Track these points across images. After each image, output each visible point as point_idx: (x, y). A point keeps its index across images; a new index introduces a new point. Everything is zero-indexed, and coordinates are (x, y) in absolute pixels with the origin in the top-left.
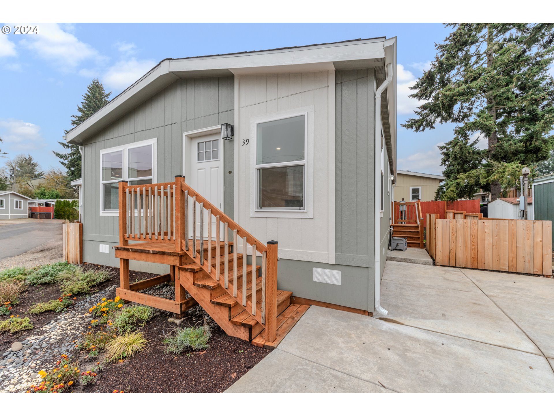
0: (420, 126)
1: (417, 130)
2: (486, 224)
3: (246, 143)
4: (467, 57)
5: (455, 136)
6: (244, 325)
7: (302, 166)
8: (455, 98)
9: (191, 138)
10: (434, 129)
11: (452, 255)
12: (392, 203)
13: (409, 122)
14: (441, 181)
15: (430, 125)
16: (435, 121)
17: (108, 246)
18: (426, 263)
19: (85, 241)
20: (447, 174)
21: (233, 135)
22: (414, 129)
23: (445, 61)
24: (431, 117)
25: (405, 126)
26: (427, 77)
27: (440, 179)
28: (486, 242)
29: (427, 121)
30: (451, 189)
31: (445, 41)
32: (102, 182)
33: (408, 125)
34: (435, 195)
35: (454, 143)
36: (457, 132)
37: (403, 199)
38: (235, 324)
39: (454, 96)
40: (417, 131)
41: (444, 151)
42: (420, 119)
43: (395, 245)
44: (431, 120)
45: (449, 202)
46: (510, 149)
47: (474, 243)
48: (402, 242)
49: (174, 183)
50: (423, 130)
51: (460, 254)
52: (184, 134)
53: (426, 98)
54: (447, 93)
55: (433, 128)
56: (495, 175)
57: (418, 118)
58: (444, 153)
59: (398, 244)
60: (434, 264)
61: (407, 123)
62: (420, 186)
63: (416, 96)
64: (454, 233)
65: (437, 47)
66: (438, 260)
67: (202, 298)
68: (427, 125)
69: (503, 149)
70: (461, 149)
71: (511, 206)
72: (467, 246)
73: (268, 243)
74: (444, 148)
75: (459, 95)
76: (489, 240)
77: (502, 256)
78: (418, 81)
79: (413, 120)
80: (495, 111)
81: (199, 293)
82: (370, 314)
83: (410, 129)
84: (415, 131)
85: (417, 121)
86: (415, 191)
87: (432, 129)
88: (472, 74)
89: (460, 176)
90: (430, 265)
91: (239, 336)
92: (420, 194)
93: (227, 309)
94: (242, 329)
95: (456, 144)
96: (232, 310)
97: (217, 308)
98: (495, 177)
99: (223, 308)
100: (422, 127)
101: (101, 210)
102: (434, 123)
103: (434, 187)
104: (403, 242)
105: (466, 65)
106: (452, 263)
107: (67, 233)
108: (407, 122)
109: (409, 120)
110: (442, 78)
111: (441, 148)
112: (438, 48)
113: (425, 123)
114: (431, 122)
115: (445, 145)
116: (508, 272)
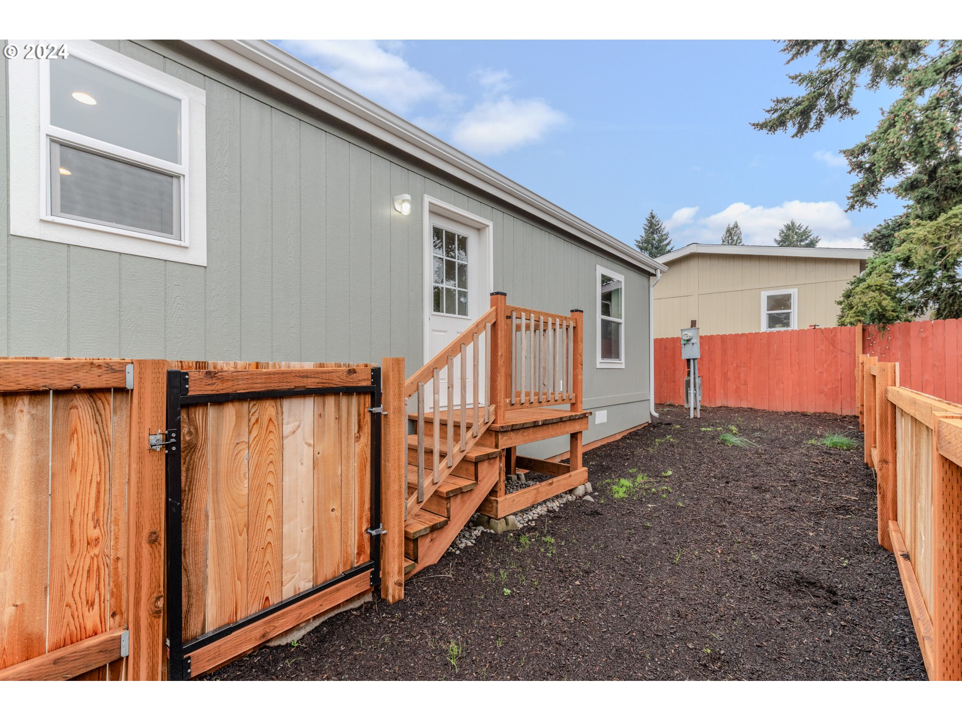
0: (807, 118)
1: (802, 129)
10: (854, 116)
14: (861, 264)
22: (791, 128)
25: (762, 126)
29: (829, 95)
33: (771, 120)
40: (802, 134)
42: (807, 95)
44: (842, 87)
50: (820, 125)
55: (852, 112)
57: (799, 92)
61: (768, 116)
62: (794, 286)
68: (831, 110)
79: (785, 101)
83: (780, 131)
84: (796, 135)
85: (798, 103)
87: (848, 118)
92: (794, 312)
100: (814, 119)
108: (768, 111)
109: (773, 105)
113: (822, 104)
114: (844, 96)
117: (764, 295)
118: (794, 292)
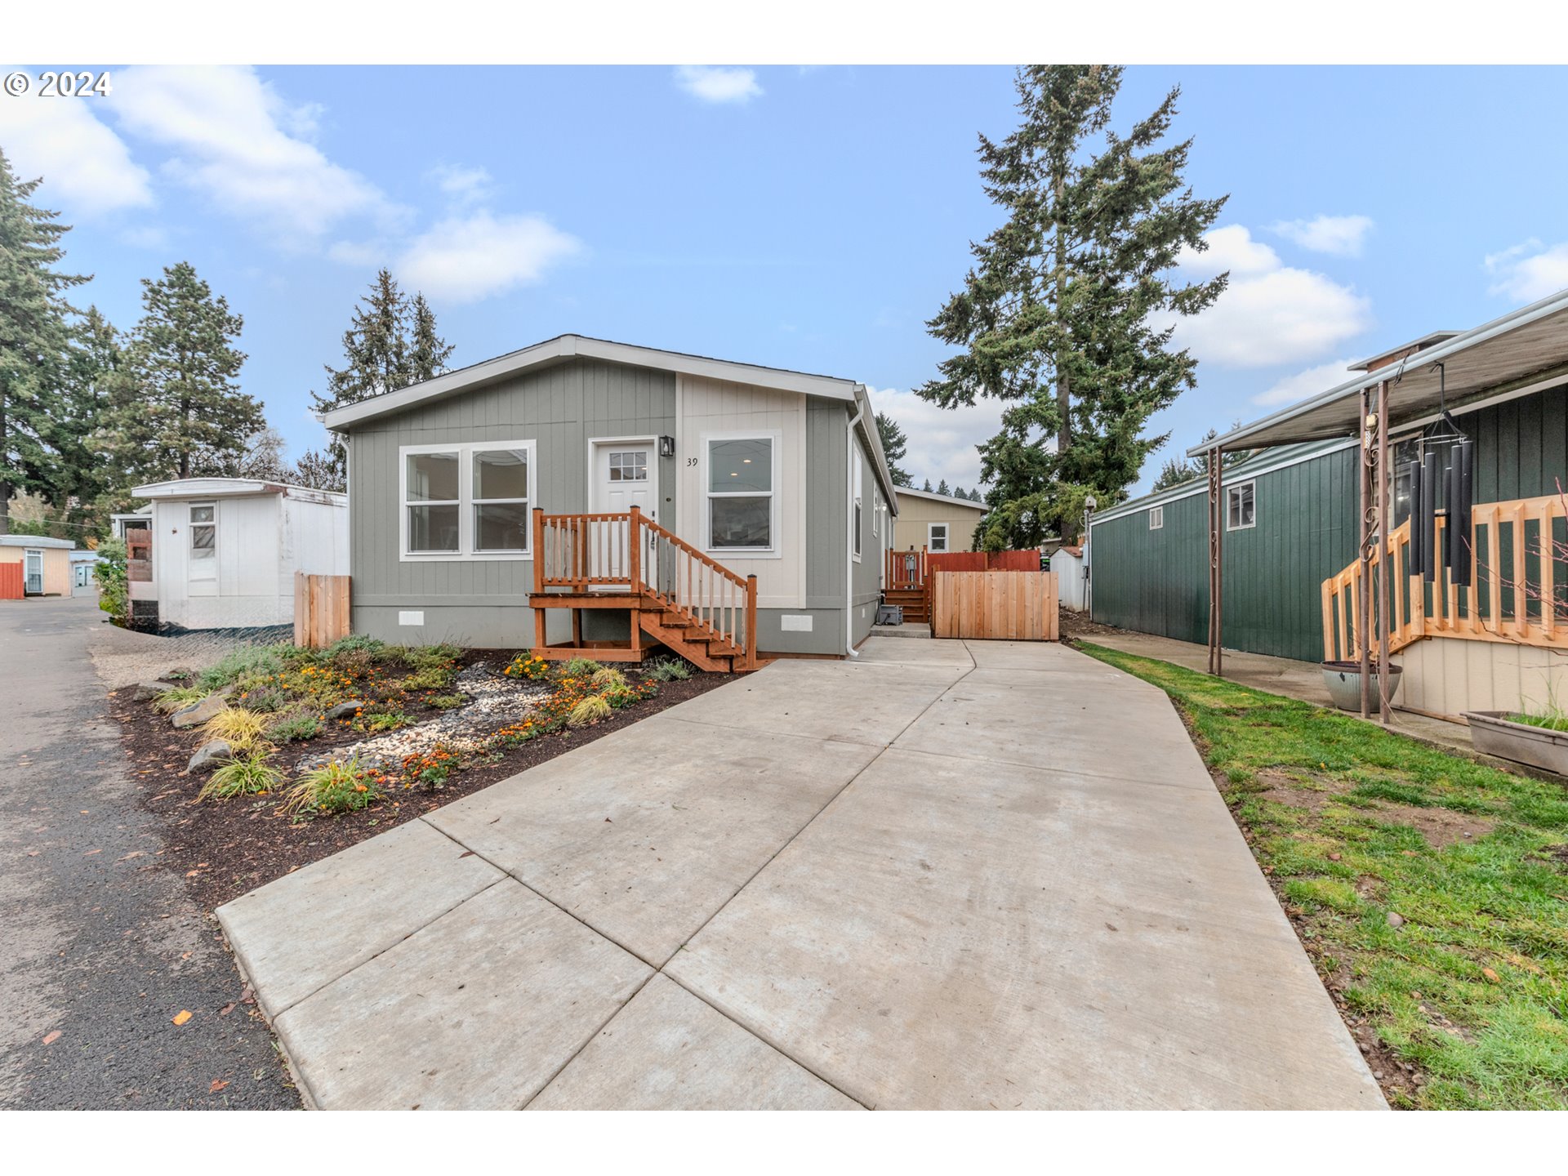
0: (947, 398)
1: (943, 404)
2: (993, 577)
3: (693, 463)
4: (1026, 277)
5: (1002, 428)
6: (724, 657)
7: (769, 498)
8: (996, 360)
9: (598, 446)
11: (955, 622)
12: (886, 551)
13: (929, 387)
14: (984, 512)
15: (967, 396)
16: (974, 390)
17: (422, 613)
18: (922, 636)
19: (359, 609)
20: (993, 499)
21: (673, 451)
22: (938, 402)
23: (984, 284)
24: (966, 384)
25: (921, 394)
26: (956, 308)
27: (981, 510)
28: (994, 602)
29: (961, 388)
30: (995, 529)
31: (988, 241)
32: (404, 502)
33: (927, 392)
34: (972, 541)
35: (1000, 441)
36: (1007, 421)
37: (912, 547)
38: (714, 658)
39: (996, 357)
40: (943, 407)
41: (986, 454)
42: (949, 384)
43: (885, 616)
44: (968, 387)
45: (991, 553)
46: (1082, 461)
47: (980, 604)
48: (894, 611)
49: (629, 515)
50: (955, 406)
51: (964, 621)
52: (590, 441)
53: (959, 340)
54: (986, 350)
55: (973, 404)
56: (1057, 506)
57: (945, 380)
58: (984, 460)
59: (889, 616)
60: (933, 635)
61: (925, 389)
62: (946, 521)
63: (942, 334)
64: (957, 589)
65: (975, 249)
66: (937, 631)
67: (672, 639)
68: (961, 397)
69: (1072, 459)
70: (1010, 454)
71: (1073, 559)
72: (972, 609)
73: (749, 576)
74: (986, 450)
75: (1003, 357)
76: (997, 599)
77: (1010, 619)
78: (942, 311)
79: (936, 383)
80: (1067, 386)
81: (667, 635)
82: (842, 657)
83: (931, 401)
84: (939, 406)
85: (943, 387)
86: (938, 532)
87: (970, 407)
88: (1025, 320)
89: (1009, 505)
90: (927, 638)
91: (718, 670)
92: (947, 538)
93: (704, 646)
94: (722, 662)
95: (1003, 444)
96: (710, 645)
97: (692, 646)
98: (1058, 510)
99: (698, 646)
100: (952, 401)
101: (404, 554)
102: (973, 394)
103: (973, 523)
104: (896, 611)
105: (1026, 289)
106: (955, 633)
107: (307, 595)
108: (925, 386)
109: (929, 383)
110: (984, 310)
111: (982, 449)
112: (977, 251)
113: (957, 392)
114: (967, 392)
115: (987, 444)
116: (1016, 640)
117: (930, 525)
118: (946, 525)
